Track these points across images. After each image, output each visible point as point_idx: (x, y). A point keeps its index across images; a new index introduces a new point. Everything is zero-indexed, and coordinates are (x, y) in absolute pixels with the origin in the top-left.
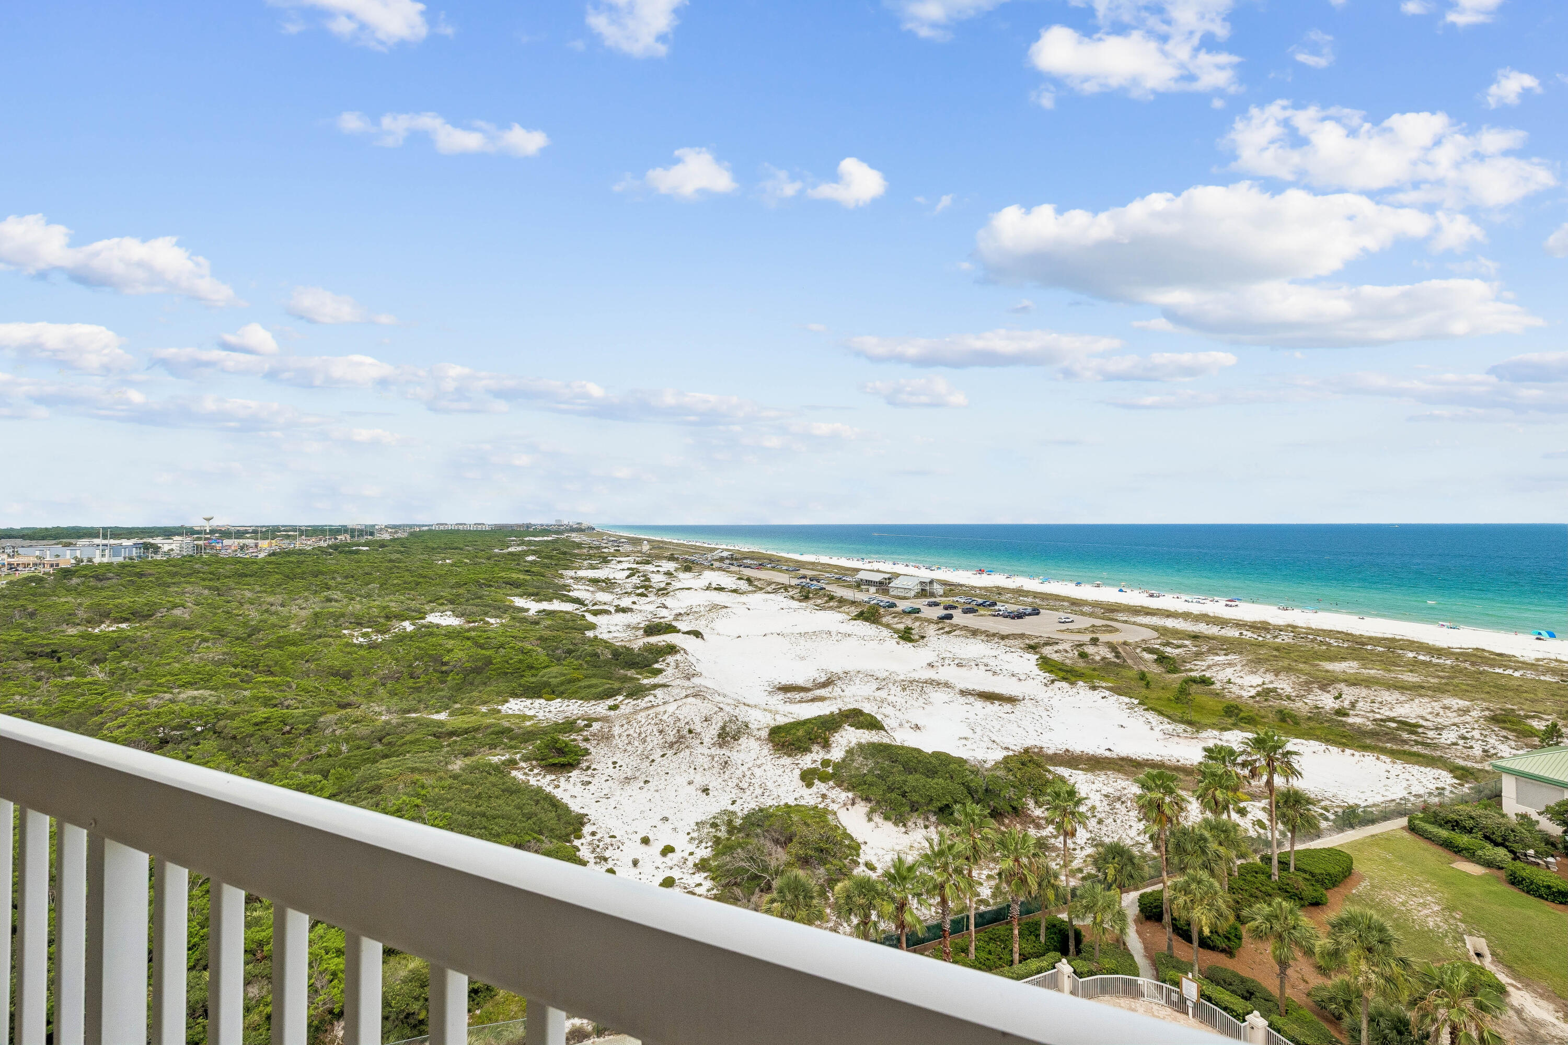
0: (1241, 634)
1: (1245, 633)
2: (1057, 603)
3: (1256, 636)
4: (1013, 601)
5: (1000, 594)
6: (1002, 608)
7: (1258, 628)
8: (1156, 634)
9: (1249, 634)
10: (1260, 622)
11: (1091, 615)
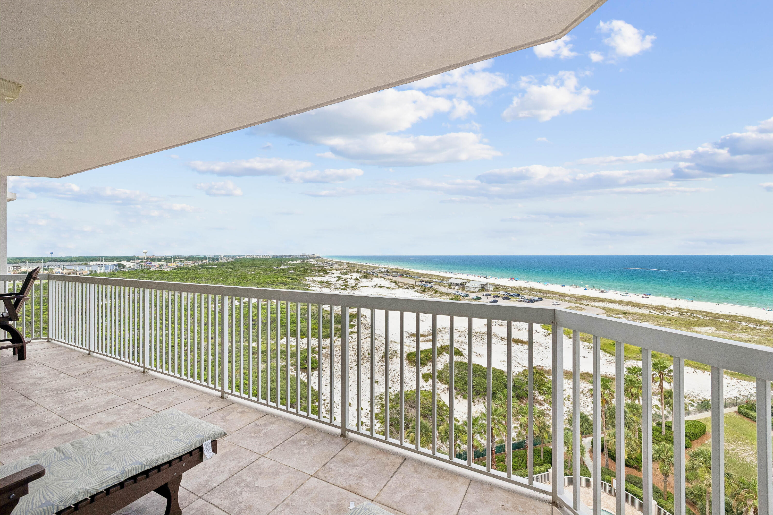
0: (650, 312)
1: (652, 311)
2: (552, 295)
3: (658, 313)
4: (528, 294)
5: (522, 290)
6: (523, 298)
7: (660, 309)
8: (604, 312)
9: (655, 312)
10: (661, 306)
11: (569, 301)
